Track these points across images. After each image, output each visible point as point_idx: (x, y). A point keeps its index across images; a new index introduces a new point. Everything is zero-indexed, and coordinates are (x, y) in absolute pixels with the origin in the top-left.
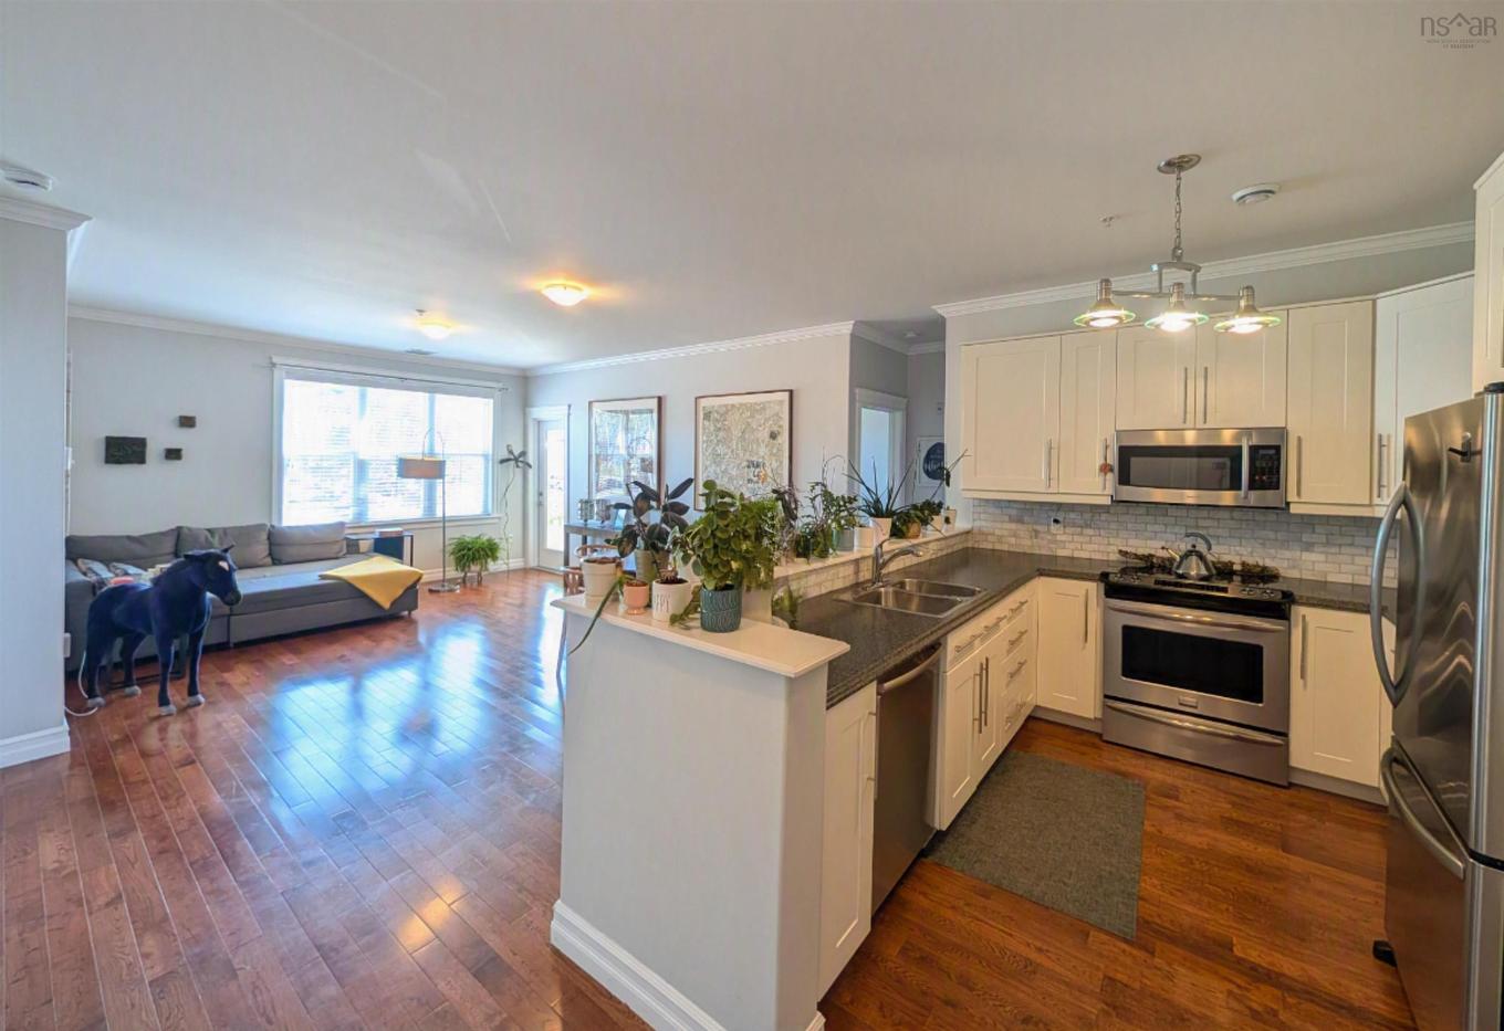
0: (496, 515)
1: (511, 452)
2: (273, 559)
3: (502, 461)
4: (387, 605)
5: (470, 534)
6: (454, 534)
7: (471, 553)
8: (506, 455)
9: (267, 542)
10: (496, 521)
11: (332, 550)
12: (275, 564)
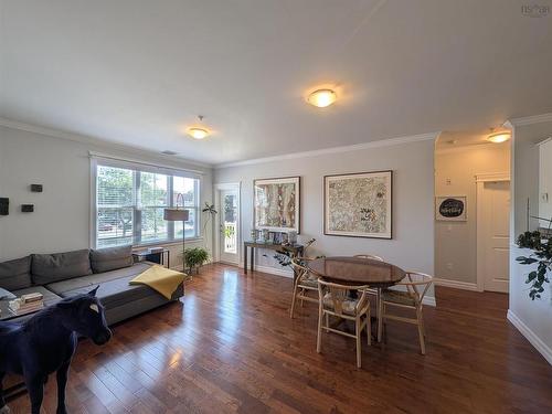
0: (201, 237)
1: (208, 206)
2: (93, 270)
3: (204, 211)
4: (169, 297)
7: (194, 258)
8: (205, 207)
9: (89, 261)
11: (126, 262)
12: (94, 273)
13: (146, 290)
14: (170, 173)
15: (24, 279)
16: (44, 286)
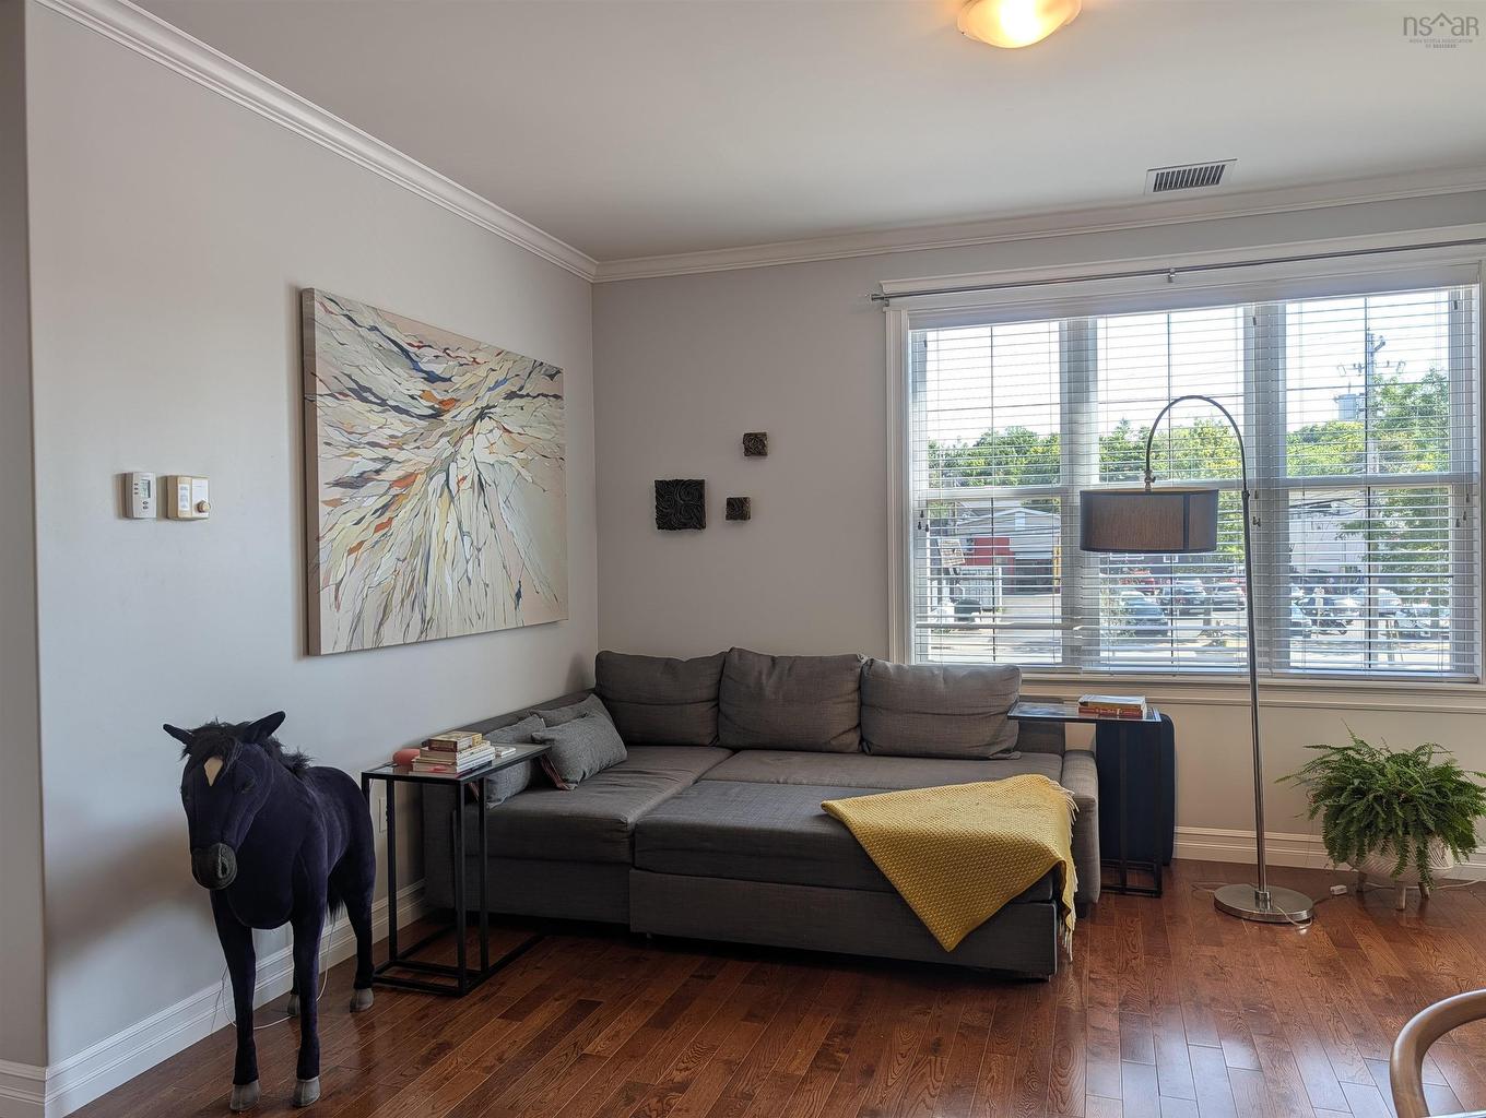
2: (862, 740)
4: (949, 938)
6: (1338, 733)
7: (1360, 806)
9: (855, 696)
11: (977, 736)
12: (863, 752)
13: (838, 855)
14: (1265, 287)
15: (698, 719)
16: (735, 750)
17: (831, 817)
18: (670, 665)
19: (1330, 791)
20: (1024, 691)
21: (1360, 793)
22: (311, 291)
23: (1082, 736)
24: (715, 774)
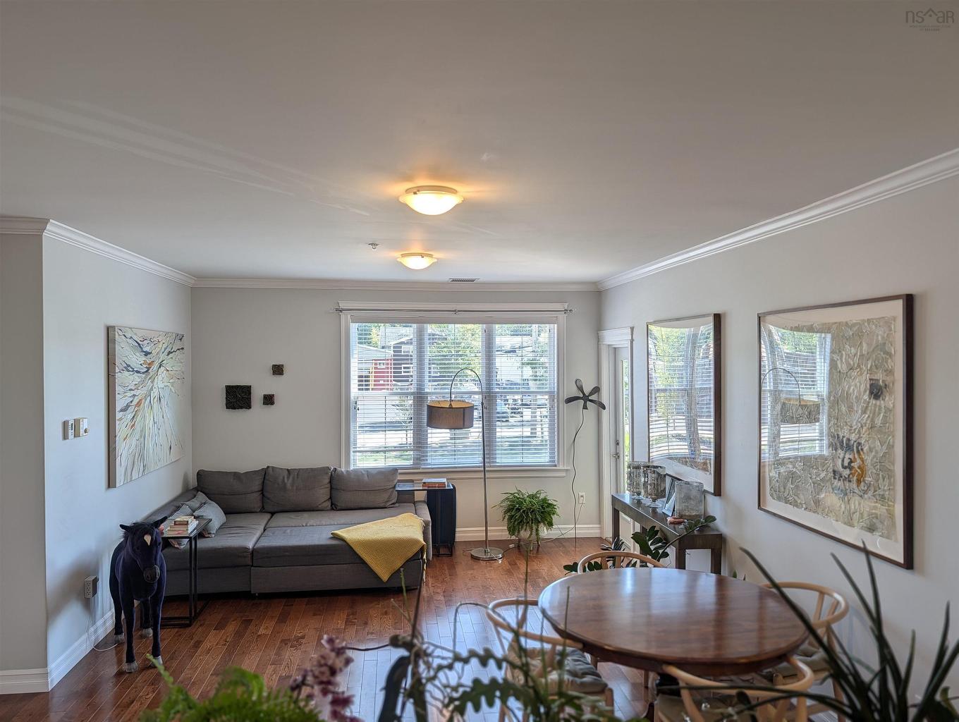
0: (561, 467)
1: (581, 389)
2: (332, 504)
3: (569, 400)
4: (385, 577)
5: (527, 489)
6: (512, 488)
7: (518, 514)
8: (574, 392)
9: (329, 485)
10: (564, 474)
11: (381, 499)
12: (332, 509)
13: (342, 551)
14: (488, 320)
15: (254, 500)
16: (273, 514)
17: (335, 537)
18: (236, 475)
19: (509, 510)
20: (400, 477)
21: (518, 510)
22: (114, 327)
23: (421, 496)
24: (271, 524)
